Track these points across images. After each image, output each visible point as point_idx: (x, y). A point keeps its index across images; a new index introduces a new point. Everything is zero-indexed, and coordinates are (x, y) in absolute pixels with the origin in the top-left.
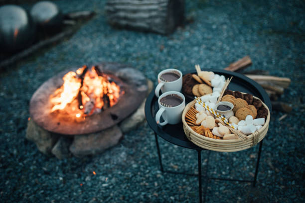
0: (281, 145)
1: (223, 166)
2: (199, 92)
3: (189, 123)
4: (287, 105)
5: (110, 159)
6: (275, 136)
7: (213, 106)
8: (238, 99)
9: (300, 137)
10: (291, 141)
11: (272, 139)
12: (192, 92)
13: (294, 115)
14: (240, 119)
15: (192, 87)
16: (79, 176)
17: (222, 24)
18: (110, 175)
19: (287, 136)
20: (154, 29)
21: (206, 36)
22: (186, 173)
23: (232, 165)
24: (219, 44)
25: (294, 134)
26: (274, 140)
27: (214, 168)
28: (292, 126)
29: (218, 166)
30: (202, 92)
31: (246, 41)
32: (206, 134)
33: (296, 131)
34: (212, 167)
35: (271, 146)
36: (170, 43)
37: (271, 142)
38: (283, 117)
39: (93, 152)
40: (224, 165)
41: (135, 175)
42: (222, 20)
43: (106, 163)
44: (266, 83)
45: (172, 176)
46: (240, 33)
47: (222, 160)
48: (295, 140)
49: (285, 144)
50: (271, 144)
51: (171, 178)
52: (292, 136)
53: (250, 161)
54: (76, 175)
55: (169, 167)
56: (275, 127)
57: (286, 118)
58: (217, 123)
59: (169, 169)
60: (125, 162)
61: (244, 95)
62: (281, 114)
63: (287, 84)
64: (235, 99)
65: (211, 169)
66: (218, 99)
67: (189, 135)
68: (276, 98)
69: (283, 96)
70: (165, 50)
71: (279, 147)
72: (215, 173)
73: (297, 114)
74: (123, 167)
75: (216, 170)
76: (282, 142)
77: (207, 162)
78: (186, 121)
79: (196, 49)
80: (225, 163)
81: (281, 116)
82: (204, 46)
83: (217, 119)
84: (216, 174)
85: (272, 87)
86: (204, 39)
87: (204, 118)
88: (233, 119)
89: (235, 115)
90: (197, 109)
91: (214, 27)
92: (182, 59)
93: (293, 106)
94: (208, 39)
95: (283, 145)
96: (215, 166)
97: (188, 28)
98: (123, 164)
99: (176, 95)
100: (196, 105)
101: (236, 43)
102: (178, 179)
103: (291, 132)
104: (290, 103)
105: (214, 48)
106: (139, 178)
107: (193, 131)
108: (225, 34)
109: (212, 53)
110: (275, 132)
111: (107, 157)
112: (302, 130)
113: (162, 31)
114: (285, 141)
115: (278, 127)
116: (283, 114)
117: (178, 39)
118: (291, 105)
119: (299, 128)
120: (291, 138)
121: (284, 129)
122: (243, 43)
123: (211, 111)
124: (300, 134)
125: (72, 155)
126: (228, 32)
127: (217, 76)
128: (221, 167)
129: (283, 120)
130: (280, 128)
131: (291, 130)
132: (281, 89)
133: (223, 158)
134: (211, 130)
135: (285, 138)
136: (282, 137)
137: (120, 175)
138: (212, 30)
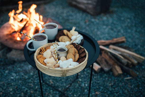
0: (117, 93)
1: (77, 92)
2: (62, 40)
4: (136, 72)
5: (23, 66)
6: (117, 87)
9: (132, 93)
10: (125, 93)
11: (114, 88)
13: (136, 80)
16: (4, 69)
17: (128, 18)
18: (18, 74)
19: (124, 90)
20: (88, 10)
22: (55, 88)
23: (82, 93)
24: (119, 28)
25: (129, 90)
26: (116, 89)
27: (71, 91)
28: (131, 85)
29: (74, 90)
31: (136, 31)
33: (131, 89)
34: (71, 90)
35: (111, 91)
36: (93, 20)
37: (113, 89)
38: (129, 78)
40: (78, 91)
41: (29, 78)
42: (129, 16)
44: (128, 55)
46: (135, 26)
47: (78, 88)
48: (128, 93)
49: (120, 93)
50: (112, 91)
51: (45, 87)
52: (128, 91)
53: (94, 95)
55: (48, 81)
56: (121, 82)
57: (130, 79)
59: (48, 82)
61: (81, 48)
62: (129, 76)
63: (142, 61)
64: (73, 48)
65: (69, 90)
66: (66, 45)
68: (131, 66)
69: (137, 67)
71: (115, 94)
72: (70, 93)
73: (138, 79)
74: (26, 73)
75: (72, 92)
76: (119, 91)
77: (70, 86)
79: (105, 27)
80: (79, 90)
81: (128, 77)
82: (110, 27)
84: (71, 95)
85: (130, 59)
86: (113, 23)
89: (66, 57)
91: (122, 19)
93: (139, 74)
94: (115, 24)
95: (118, 94)
96: (73, 90)
97: (108, 15)
99: (45, 36)
101: (129, 31)
102: (48, 89)
103: (128, 88)
106: (30, 81)
108: (126, 24)
109: (112, 32)
110: (119, 85)
112: (136, 89)
114: (121, 92)
115: (122, 83)
116: (130, 76)
117: (98, 20)
118: (138, 73)
119: (134, 87)
120: (126, 91)
121: (125, 85)
122: (133, 32)
124: (133, 91)
128: (76, 92)
129: (128, 80)
130: (123, 84)
131: (129, 87)
132: (136, 62)
133: (80, 87)
135: (122, 90)
136: (121, 88)
137: (23, 76)
138: (120, 20)
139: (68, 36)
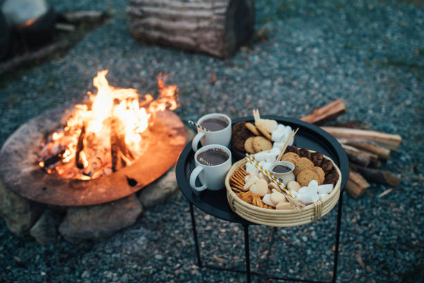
0: (378, 233)
1: (291, 261)
2: (253, 148)
3: (235, 189)
4: (393, 175)
5: (121, 246)
6: (371, 220)
7: (268, 166)
8: (303, 158)
9: (406, 222)
10: (393, 229)
11: (366, 225)
12: (244, 147)
13: (402, 191)
14: (301, 185)
15: (244, 140)
16: (73, 270)
17: (313, 46)
18: (120, 270)
19: (388, 221)
21: (285, 63)
22: (236, 269)
23: (304, 260)
24: (305, 77)
25: (399, 219)
26: (370, 225)
27: (278, 264)
28: (398, 206)
29: (283, 260)
30: (258, 148)
31: (346, 75)
32: (254, 201)
33: (402, 214)
34: (275, 262)
35: (363, 234)
36: (228, 71)
37: (365, 228)
38: (386, 192)
39: (97, 234)
40: (293, 259)
41: (158, 271)
42: (312, 40)
43: (114, 252)
44: (364, 140)
45: (214, 274)
46: (339, 62)
47: (290, 252)
48: (399, 226)
49: (384, 232)
50: (365, 232)
51: (212, 276)
52: (396, 220)
53: (331, 255)
54: (66, 269)
55: (210, 260)
56: (373, 206)
57: (390, 194)
58: (271, 188)
59: (211, 263)
60: (144, 251)
61: (312, 154)
62: (384, 188)
63: (397, 144)
64: (299, 159)
65: (272, 265)
66: (277, 157)
67: (233, 203)
68: (379, 164)
69: (390, 162)
70: (218, 83)
71: (375, 236)
72: (278, 270)
73: (407, 189)
74: (141, 259)
75: (280, 266)
76: (381, 228)
77: (269, 254)
78: (231, 186)
79: (268, 83)
80: (294, 257)
81: (383, 191)
82: (280, 80)
83: (272, 183)
84: (280, 273)
85: (373, 148)
86: (281, 68)
87: (255, 182)
88: (293, 185)
89: (296, 180)
90: (248, 170)
91: (299, 49)
92: (244, 98)
93: (402, 177)
94: (288, 69)
95: (381, 233)
96: (280, 261)
97: (258, 49)
98: (141, 254)
99: (220, 150)
100: (247, 164)
101: (330, 78)
102: (223, 278)
103: (395, 215)
104: (400, 173)
105: (295, 83)
106: (163, 275)
107: (238, 199)
108: (315, 64)
109: (292, 92)
110: (372, 215)
111: (117, 243)
112: (411, 213)
113: (216, 53)
114: (384, 228)
115: (378, 208)
116: (387, 189)
117: (241, 66)
118: (399, 176)
119: (406, 209)
120: (394, 223)
121: (385, 210)
122: (341, 78)
123: (265, 173)
124: (407, 219)
125: (63, 239)
126: (320, 59)
127: (281, 126)
128: (288, 263)
129: (386, 197)
130: (380, 208)
131: (395, 212)
132: (386, 152)
133: (292, 249)
134: (262, 198)
135: (385, 223)
136: (380, 221)
137: (136, 270)
138: (296, 54)
139: (261, 134)
